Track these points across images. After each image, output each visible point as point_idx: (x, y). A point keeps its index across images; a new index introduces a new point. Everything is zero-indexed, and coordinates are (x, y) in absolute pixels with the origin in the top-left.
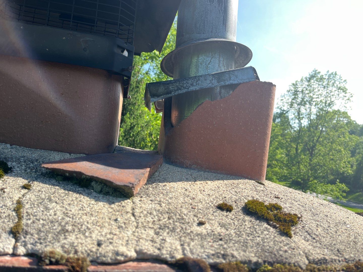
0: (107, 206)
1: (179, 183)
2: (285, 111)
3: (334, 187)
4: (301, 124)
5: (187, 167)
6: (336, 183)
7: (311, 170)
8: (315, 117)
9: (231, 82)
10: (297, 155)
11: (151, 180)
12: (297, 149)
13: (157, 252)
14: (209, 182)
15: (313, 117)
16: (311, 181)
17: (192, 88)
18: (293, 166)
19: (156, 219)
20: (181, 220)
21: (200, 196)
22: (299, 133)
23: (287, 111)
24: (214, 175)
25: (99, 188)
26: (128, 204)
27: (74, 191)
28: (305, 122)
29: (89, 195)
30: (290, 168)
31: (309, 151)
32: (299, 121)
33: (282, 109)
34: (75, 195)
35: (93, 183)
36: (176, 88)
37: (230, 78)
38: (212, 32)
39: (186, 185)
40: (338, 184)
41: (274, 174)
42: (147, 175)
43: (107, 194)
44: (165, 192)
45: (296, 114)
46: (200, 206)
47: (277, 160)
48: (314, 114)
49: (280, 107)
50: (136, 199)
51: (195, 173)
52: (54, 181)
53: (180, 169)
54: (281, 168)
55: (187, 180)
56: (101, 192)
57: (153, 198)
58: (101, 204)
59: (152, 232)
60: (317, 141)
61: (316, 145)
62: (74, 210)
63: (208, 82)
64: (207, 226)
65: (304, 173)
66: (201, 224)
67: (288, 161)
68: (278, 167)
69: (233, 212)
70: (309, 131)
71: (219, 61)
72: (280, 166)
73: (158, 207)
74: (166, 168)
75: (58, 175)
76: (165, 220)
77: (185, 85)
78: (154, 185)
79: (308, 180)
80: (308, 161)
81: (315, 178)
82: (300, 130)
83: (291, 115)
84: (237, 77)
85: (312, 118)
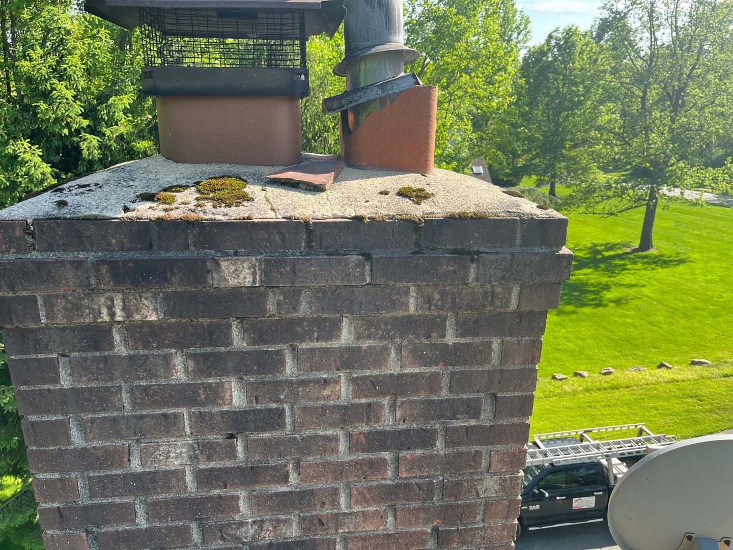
0: (312, 196)
1: (355, 181)
2: (619, 13)
3: (719, 173)
4: (656, 40)
5: (364, 169)
6: (725, 165)
7: (673, 141)
8: (687, 19)
9: (394, 91)
10: (645, 111)
11: (336, 180)
12: (644, 99)
13: (342, 214)
14: (379, 178)
15: (683, 21)
16: (672, 165)
17: (361, 101)
18: (635, 136)
19: (341, 201)
20: (356, 200)
21: (370, 188)
22: (651, 61)
23: (626, 14)
24: (386, 172)
25: (305, 187)
26: (323, 194)
27: (291, 190)
28: (665, 36)
29: (300, 191)
30: (627, 143)
31: (671, 100)
32: (652, 33)
33: (614, 10)
34: (292, 192)
35: (300, 185)
36: (348, 102)
37: (393, 87)
38: (376, 38)
39: (361, 181)
40: (729, 165)
41: (593, 159)
42: (333, 177)
43: (310, 190)
44: (346, 187)
45: (646, 18)
46: (368, 193)
47: (599, 128)
48: (685, 15)
49: (608, 6)
50: (328, 192)
51: (370, 172)
52: (276, 186)
53: (358, 171)
54: (607, 143)
55: (362, 178)
56: (306, 190)
57: (338, 191)
58: (308, 196)
59: (339, 207)
60: (689, 76)
61: (686, 85)
62: (295, 199)
63: (374, 93)
64: (371, 203)
65: (657, 150)
66: (367, 201)
67: (624, 127)
68: (602, 142)
69: (389, 195)
70: (673, 54)
71: (385, 66)
72: (606, 140)
73: (342, 195)
74: (347, 170)
75: (277, 182)
76: (346, 201)
77: (355, 99)
78: (338, 183)
79: (666, 163)
80: (667, 121)
81: (683, 157)
82: (653, 54)
83: (633, 22)
84: (398, 85)
85: (680, 24)
